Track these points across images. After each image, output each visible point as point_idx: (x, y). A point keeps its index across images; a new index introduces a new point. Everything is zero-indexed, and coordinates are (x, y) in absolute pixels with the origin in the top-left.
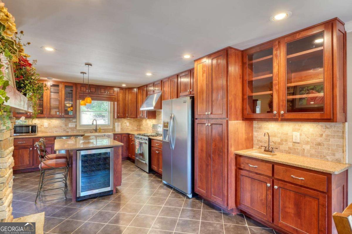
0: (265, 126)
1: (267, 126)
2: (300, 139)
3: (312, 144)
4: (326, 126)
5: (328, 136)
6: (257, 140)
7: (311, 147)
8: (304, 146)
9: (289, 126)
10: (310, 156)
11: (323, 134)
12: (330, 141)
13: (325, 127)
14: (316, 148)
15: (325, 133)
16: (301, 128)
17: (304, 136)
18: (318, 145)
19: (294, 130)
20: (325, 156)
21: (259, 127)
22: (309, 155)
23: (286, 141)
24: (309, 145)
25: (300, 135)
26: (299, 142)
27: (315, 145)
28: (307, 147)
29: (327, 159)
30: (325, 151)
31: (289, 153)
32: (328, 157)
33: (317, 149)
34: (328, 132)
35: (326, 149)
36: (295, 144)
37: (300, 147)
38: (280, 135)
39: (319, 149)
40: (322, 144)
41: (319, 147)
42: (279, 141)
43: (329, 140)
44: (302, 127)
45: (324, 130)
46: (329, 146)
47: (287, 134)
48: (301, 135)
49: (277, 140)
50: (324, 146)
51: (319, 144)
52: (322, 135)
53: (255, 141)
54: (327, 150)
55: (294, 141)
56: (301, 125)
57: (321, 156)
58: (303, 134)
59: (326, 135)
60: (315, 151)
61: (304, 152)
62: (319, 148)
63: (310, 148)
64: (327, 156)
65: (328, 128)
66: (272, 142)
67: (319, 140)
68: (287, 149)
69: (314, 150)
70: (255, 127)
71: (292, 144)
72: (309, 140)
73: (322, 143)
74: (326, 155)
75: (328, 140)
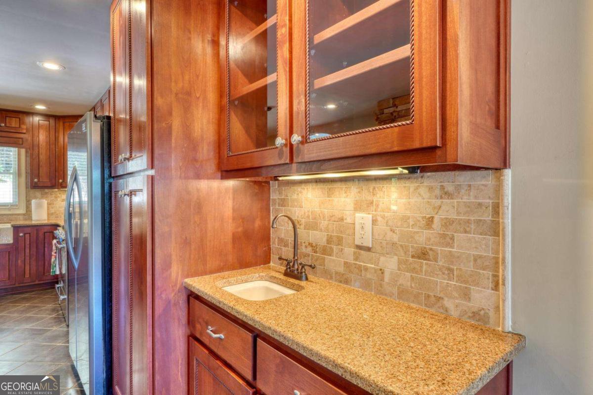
0: (295, 197)
1: (298, 194)
2: (373, 235)
3: (403, 255)
4: (442, 188)
5: (448, 223)
6: (279, 238)
7: (400, 262)
8: (382, 259)
9: (346, 193)
10: (399, 294)
11: (433, 217)
12: (455, 245)
13: (438, 192)
14: (414, 268)
15: (440, 212)
16: (375, 199)
17: (381, 226)
18: (419, 258)
19: (358, 207)
20: (439, 299)
21: (281, 199)
22: (395, 291)
23: (340, 241)
24: (396, 258)
25: (373, 220)
26: (371, 246)
27: (413, 257)
28: (390, 264)
29: (446, 311)
30: (441, 280)
31: (347, 282)
32: (448, 303)
33: (417, 273)
34: (449, 210)
35: (443, 274)
36: (359, 254)
37: (372, 264)
38: (326, 222)
39: (421, 271)
40: (431, 253)
41: (422, 263)
42: (323, 241)
43: (452, 238)
44: (378, 196)
45: (438, 202)
46: (452, 263)
47: (342, 219)
48: (374, 222)
49: (318, 237)
50: (436, 261)
51: (423, 254)
52: (430, 221)
53: (274, 243)
54: (446, 277)
55: (358, 242)
56: (374, 188)
57: (429, 296)
58: (379, 219)
59: (442, 219)
60: (412, 278)
61: (382, 280)
62: (421, 267)
63: (399, 269)
64: (446, 299)
65: (448, 195)
66: (309, 244)
67: (423, 238)
68: (341, 269)
69: (408, 274)
70: (274, 200)
71: (355, 253)
72: (395, 238)
73: (431, 249)
74: (442, 295)
75: (448, 239)
